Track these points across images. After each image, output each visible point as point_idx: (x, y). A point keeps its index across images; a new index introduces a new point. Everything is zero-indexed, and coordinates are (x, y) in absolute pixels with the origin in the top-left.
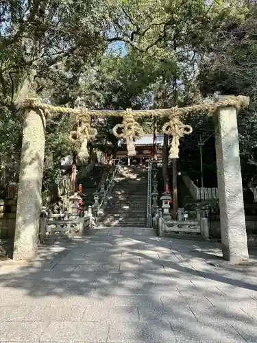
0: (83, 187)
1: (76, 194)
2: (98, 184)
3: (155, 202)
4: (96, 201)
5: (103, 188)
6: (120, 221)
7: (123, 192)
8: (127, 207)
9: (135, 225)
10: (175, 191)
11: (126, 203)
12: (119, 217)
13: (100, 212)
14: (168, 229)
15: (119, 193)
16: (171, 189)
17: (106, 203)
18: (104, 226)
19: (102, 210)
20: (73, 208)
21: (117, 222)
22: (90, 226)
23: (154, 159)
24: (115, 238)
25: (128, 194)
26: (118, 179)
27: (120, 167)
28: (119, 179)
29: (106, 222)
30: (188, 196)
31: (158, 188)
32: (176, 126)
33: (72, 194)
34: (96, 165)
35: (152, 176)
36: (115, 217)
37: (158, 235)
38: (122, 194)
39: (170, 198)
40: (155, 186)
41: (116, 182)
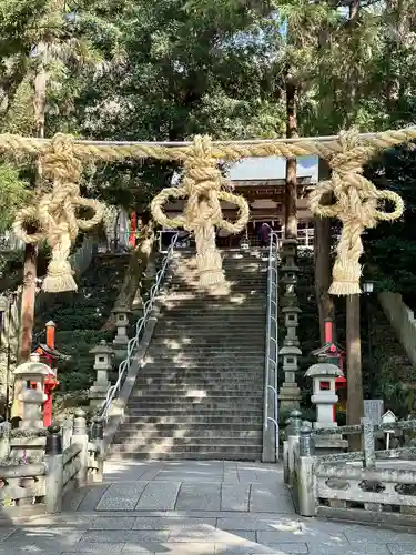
0: (57, 329)
1: (35, 357)
2: (105, 316)
3: (290, 378)
4: (102, 375)
5: (122, 331)
6: (177, 441)
7: (187, 341)
8: (201, 394)
9: (226, 456)
10: (355, 347)
11: (196, 377)
12: (173, 427)
13: (115, 409)
14: (329, 493)
15: (175, 345)
16: (341, 340)
17: (132, 379)
18: (127, 456)
19: (120, 401)
20: (26, 402)
21: (167, 443)
22: (80, 475)
23: (287, 234)
24: (160, 524)
25: (205, 347)
26: (169, 298)
27: (178, 255)
28: (174, 296)
29: (131, 446)
30: (399, 359)
31: (299, 331)
32: (353, 192)
33: (25, 356)
34: (102, 250)
35: (282, 290)
36: (161, 427)
37: (295, 508)
38: (186, 349)
39: (339, 372)
40: (292, 325)
41: (163, 309)
